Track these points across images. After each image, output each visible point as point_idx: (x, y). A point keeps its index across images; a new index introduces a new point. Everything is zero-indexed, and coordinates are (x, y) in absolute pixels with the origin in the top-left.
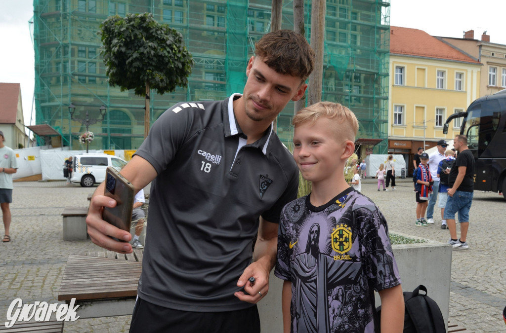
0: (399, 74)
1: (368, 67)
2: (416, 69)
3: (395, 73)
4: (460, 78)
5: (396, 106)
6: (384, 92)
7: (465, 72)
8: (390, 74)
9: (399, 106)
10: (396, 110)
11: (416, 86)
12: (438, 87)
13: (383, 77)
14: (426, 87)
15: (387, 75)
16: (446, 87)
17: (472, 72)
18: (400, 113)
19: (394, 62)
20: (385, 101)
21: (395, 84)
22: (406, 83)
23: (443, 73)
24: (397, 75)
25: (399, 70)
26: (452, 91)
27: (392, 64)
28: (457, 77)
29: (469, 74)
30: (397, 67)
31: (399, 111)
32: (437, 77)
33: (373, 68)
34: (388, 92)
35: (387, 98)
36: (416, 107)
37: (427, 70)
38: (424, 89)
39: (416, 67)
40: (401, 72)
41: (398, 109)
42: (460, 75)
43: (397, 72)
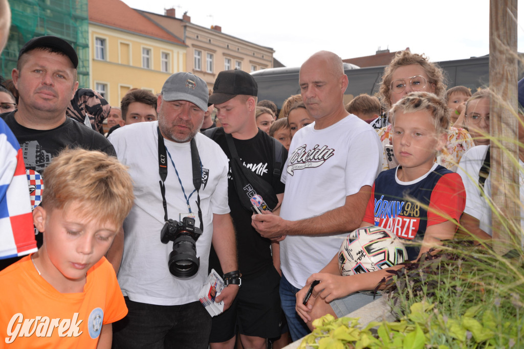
0: (99, 46)
1: (62, 33)
2: (119, 45)
3: (95, 45)
4: (166, 58)
5: (98, 84)
6: (83, 66)
7: (170, 53)
8: (90, 45)
9: (101, 84)
10: (97, 89)
11: (120, 62)
12: (144, 66)
13: (81, 48)
14: (131, 64)
15: (86, 46)
16: (152, 67)
17: (178, 53)
18: (102, 92)
19: (93, 32)
20: (85, 77)
21: (95, 58)
22: (108, 59)
23: (148, 52)
24: (97, 48)
25: (99, 42)
26: (159, 72)
27: (92, 34)
28: (163, 57)
29: (175, 55)
30: (97, 39)
31: (101, 90)
32: (142, 55)
33: (68, 35)
34: (89, 67)
35: (87, 74)
36: (122, 87)
37: (131, 46)
38: (128, 66)
39: (120, 41)
40: (102, 45)
41: (100, 87)
42: (166, 55)
43: (97, 44)
